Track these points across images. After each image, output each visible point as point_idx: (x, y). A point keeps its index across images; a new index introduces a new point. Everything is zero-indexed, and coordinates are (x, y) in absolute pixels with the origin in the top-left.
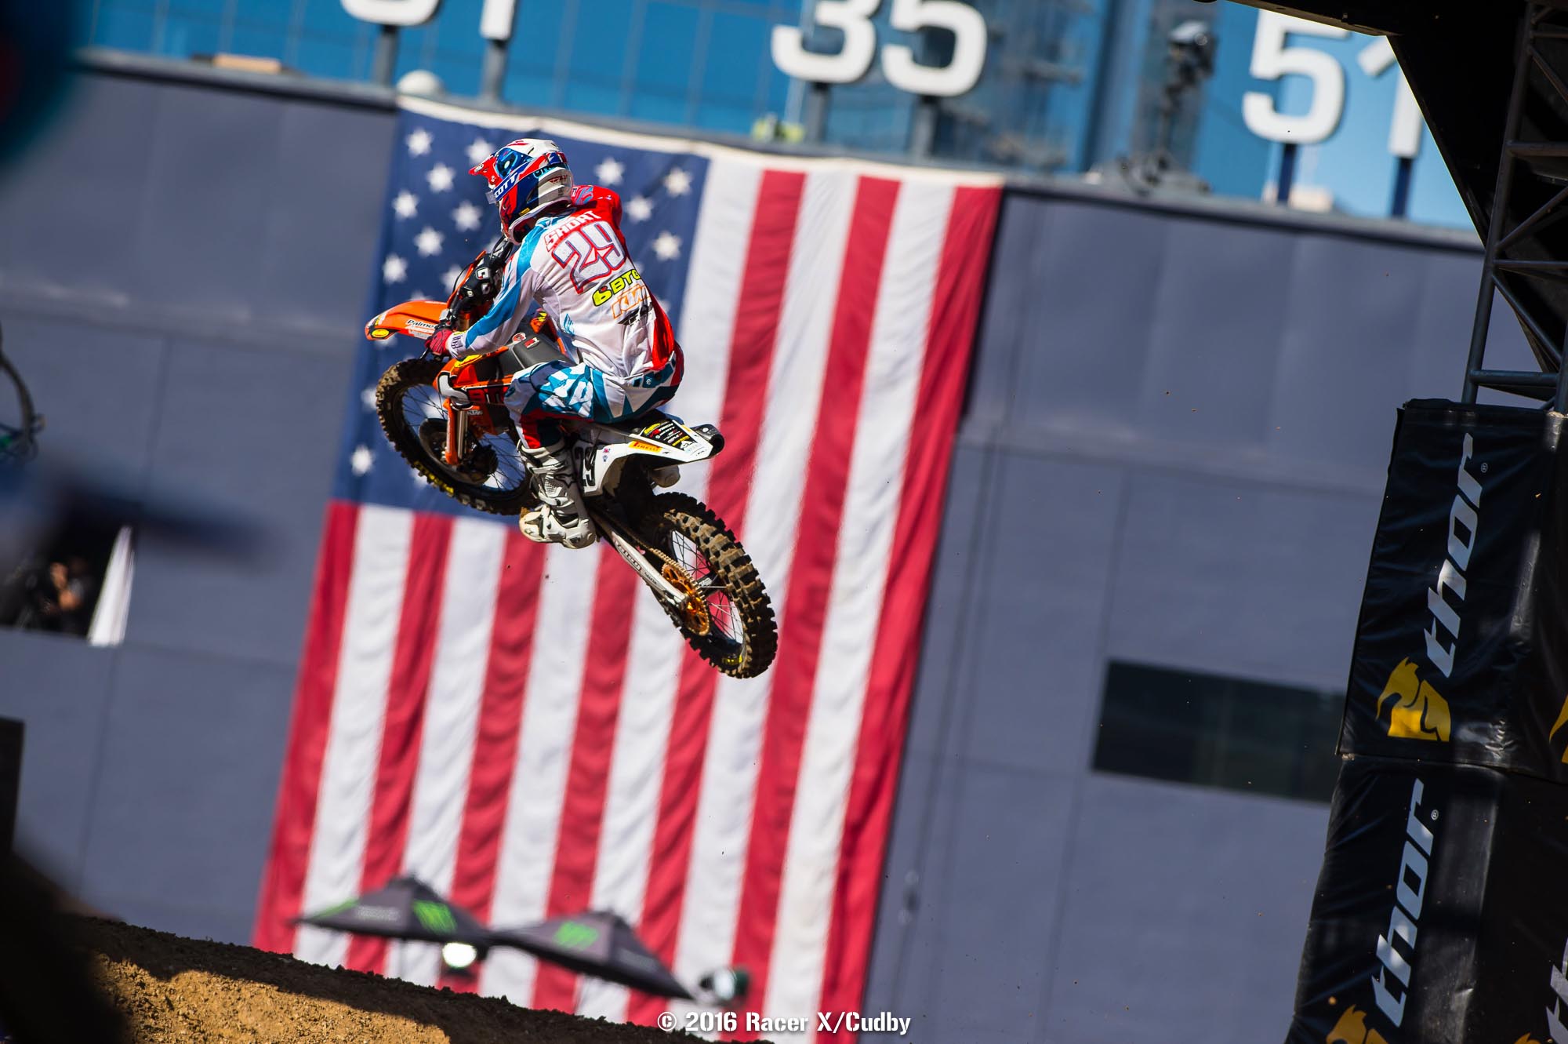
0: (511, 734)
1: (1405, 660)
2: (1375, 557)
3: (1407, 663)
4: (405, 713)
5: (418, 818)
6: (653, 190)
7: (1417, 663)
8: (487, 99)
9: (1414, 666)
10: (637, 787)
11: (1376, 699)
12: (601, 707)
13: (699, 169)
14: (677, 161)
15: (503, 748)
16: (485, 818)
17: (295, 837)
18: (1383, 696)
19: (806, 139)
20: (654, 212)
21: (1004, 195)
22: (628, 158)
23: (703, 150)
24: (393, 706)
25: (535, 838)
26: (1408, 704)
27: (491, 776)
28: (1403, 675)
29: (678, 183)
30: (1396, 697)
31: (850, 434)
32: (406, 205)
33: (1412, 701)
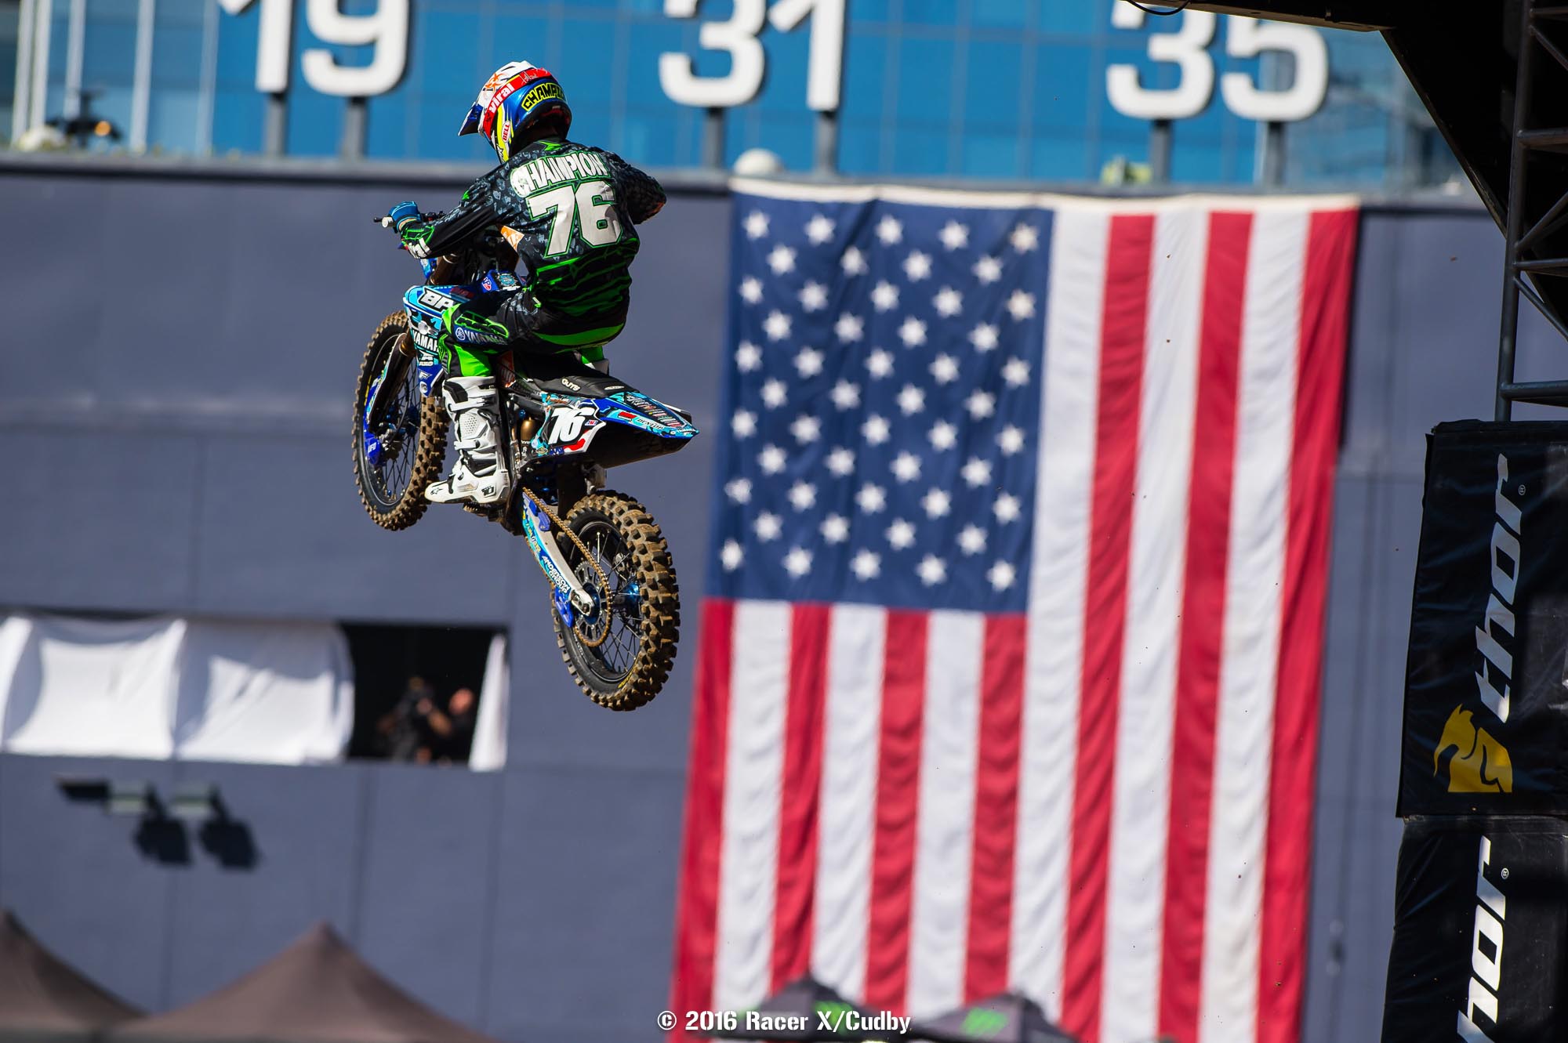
0: (909, 822)
1: (1459, 707)
2: (1417, 600)
3: (1461, 711)
4: (800, 810)
5: (823, 915)
6: (1000, 248)
7: (1471, 711)
8: (822, 172)
9: (1468, 714)
10: (1043, 864)
11: (1432, 753)
12: (999, 784)
13: (1044, 222)
14: (1021, 217)
15: (901, 837)
16: (891, 908)
17: (698, 945)
18: (1440, 749)
19: (1154, 179)
20: (1004, 271)
21: (1360, 216)
22: (969, 218)
23: (1047, 201)
24: (786, 806)
25: (944, 926)
26: (1465, 756)
27: (893, 866)
28: (1458, 725)
29: (1025, 239)
30: (1453, 749)
31: (1228, 477)
32: (752, 290)
33: (1470, 753)
